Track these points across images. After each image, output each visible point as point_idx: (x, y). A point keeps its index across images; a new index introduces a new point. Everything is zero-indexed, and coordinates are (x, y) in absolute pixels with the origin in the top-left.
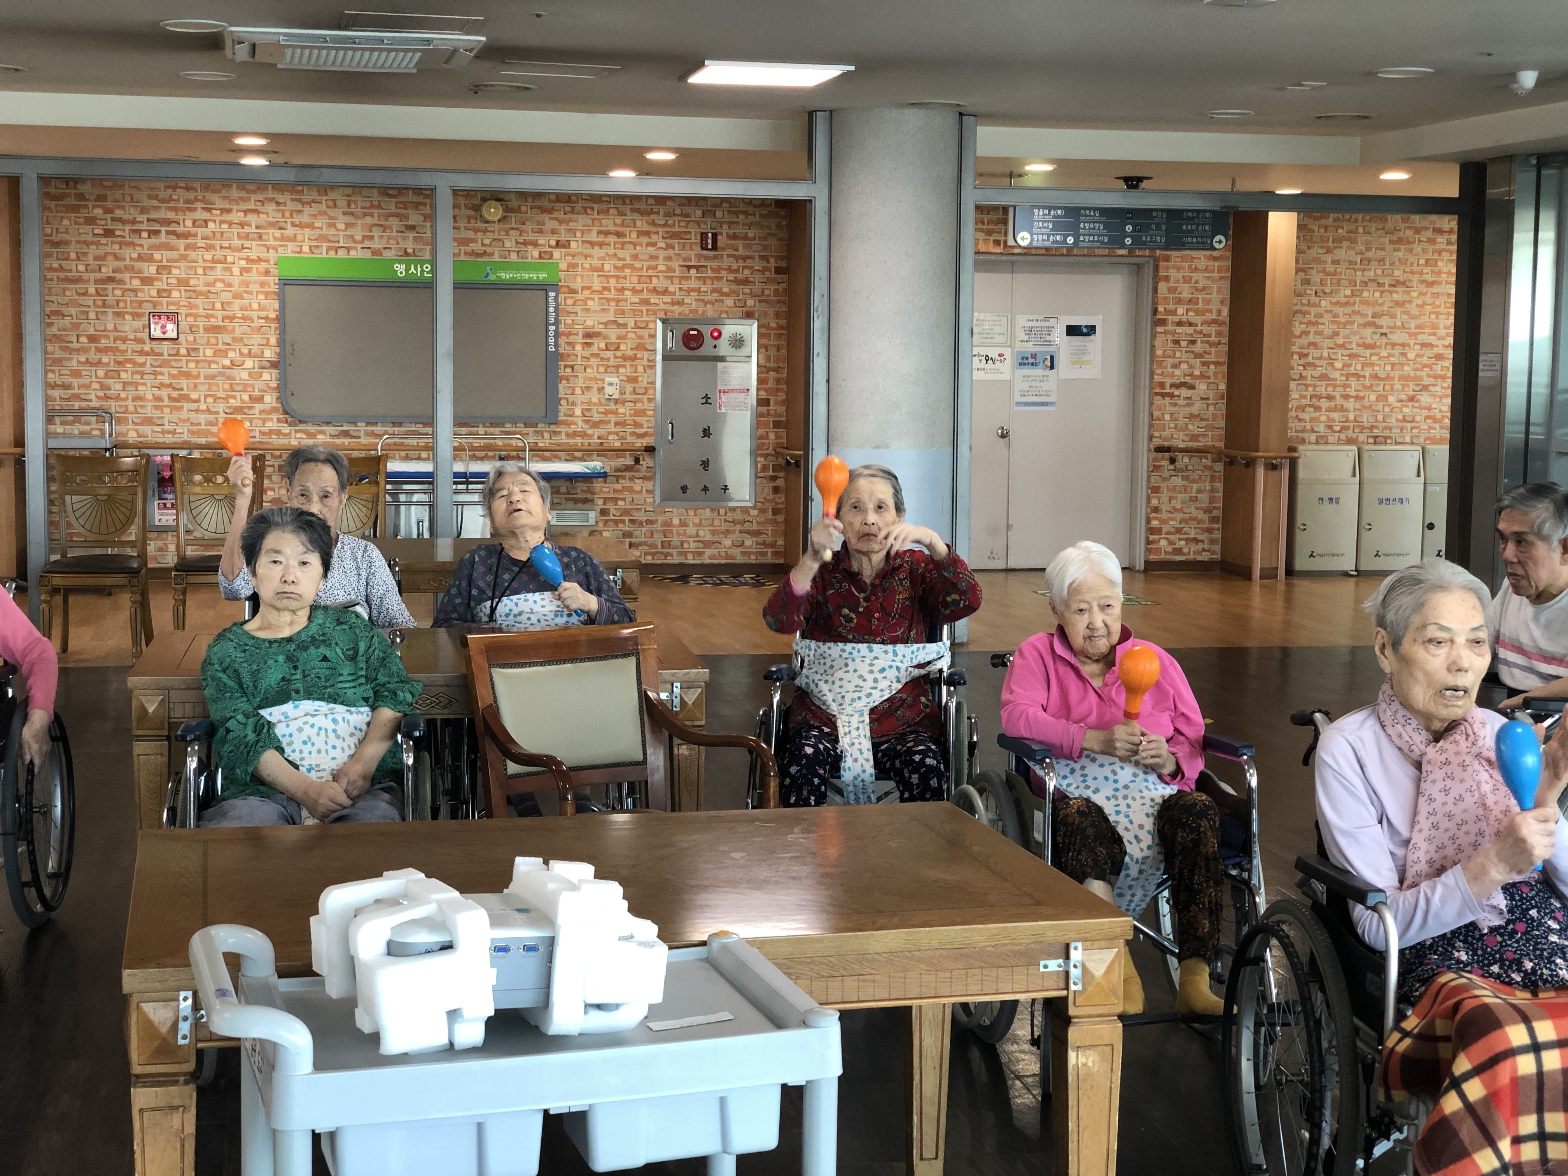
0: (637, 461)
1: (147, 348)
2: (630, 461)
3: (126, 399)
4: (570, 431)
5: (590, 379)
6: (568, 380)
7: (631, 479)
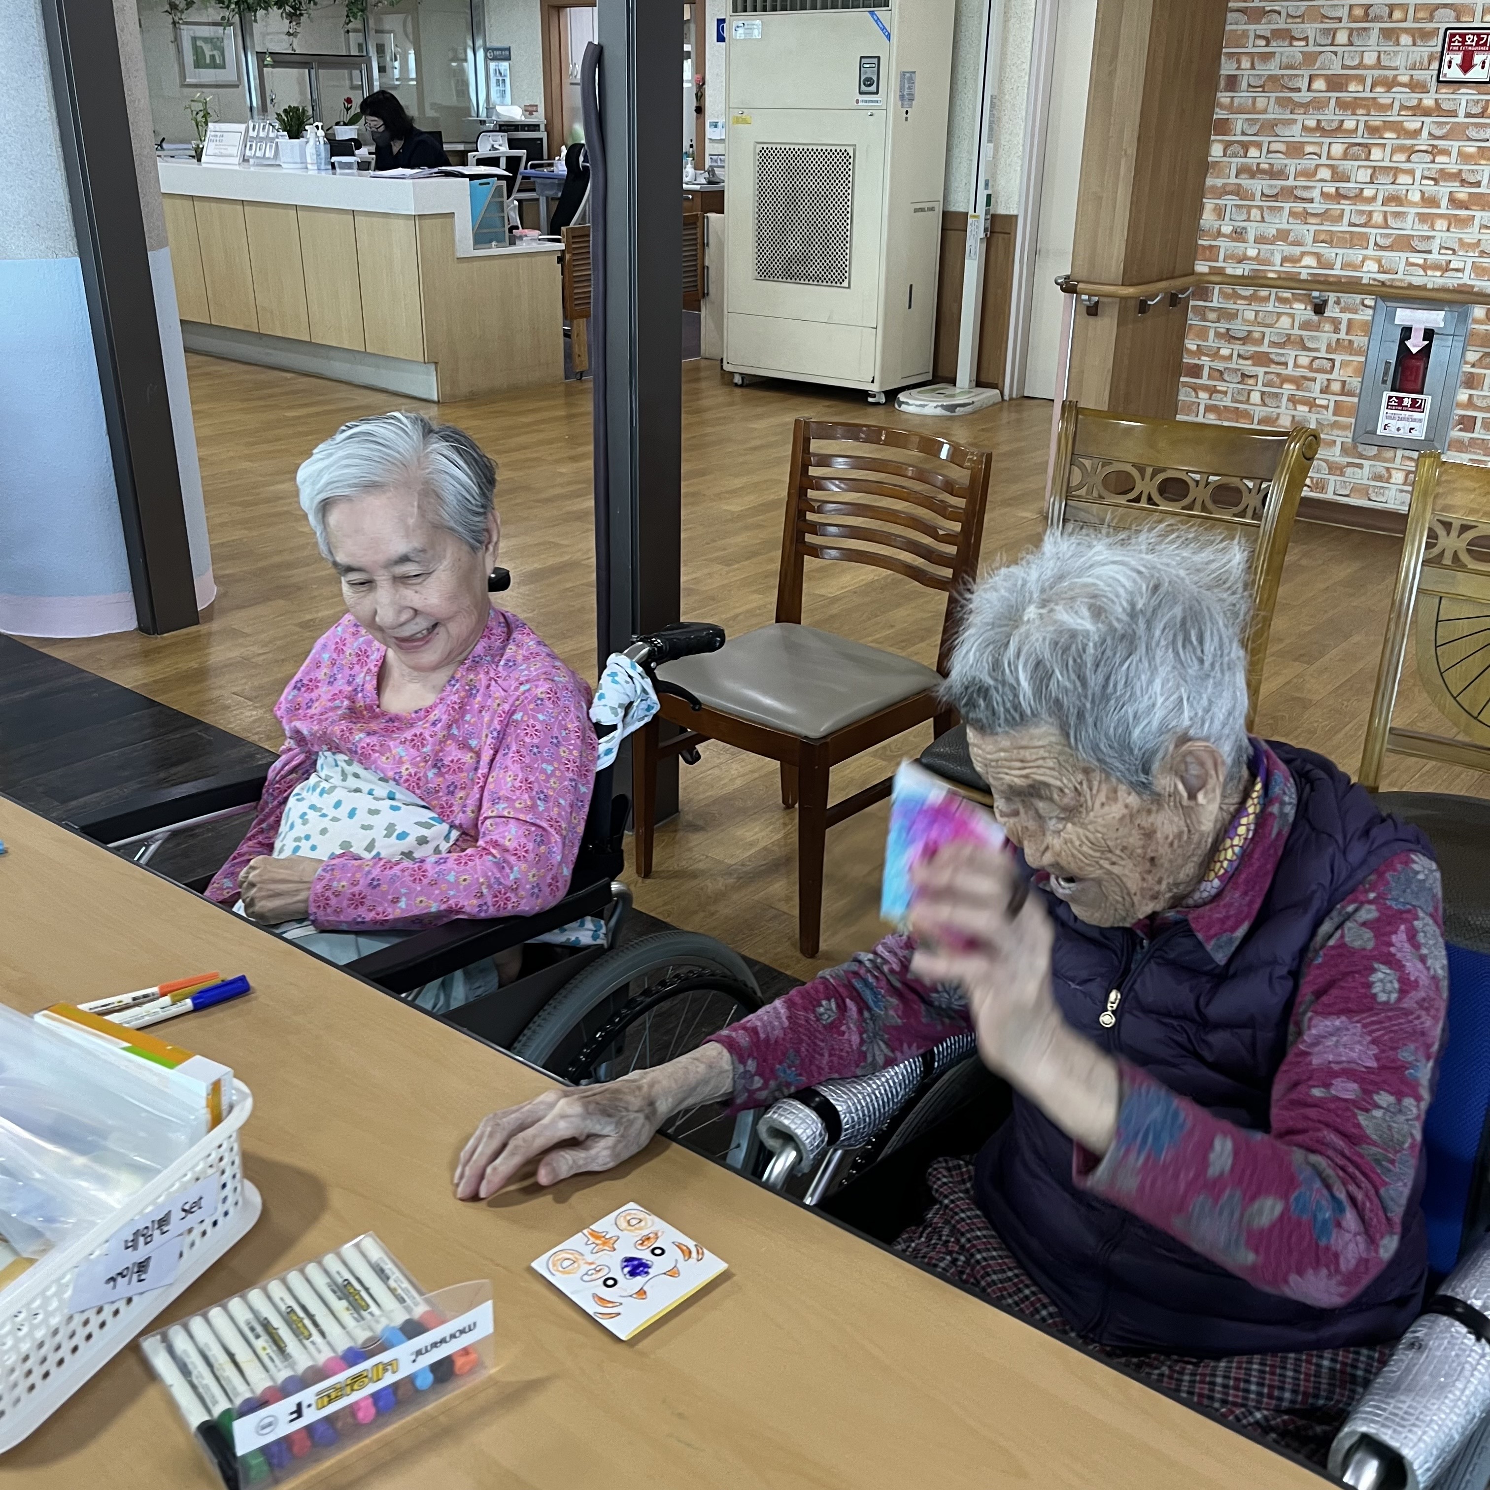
1: (1428, 102)
3: (1374, 198)
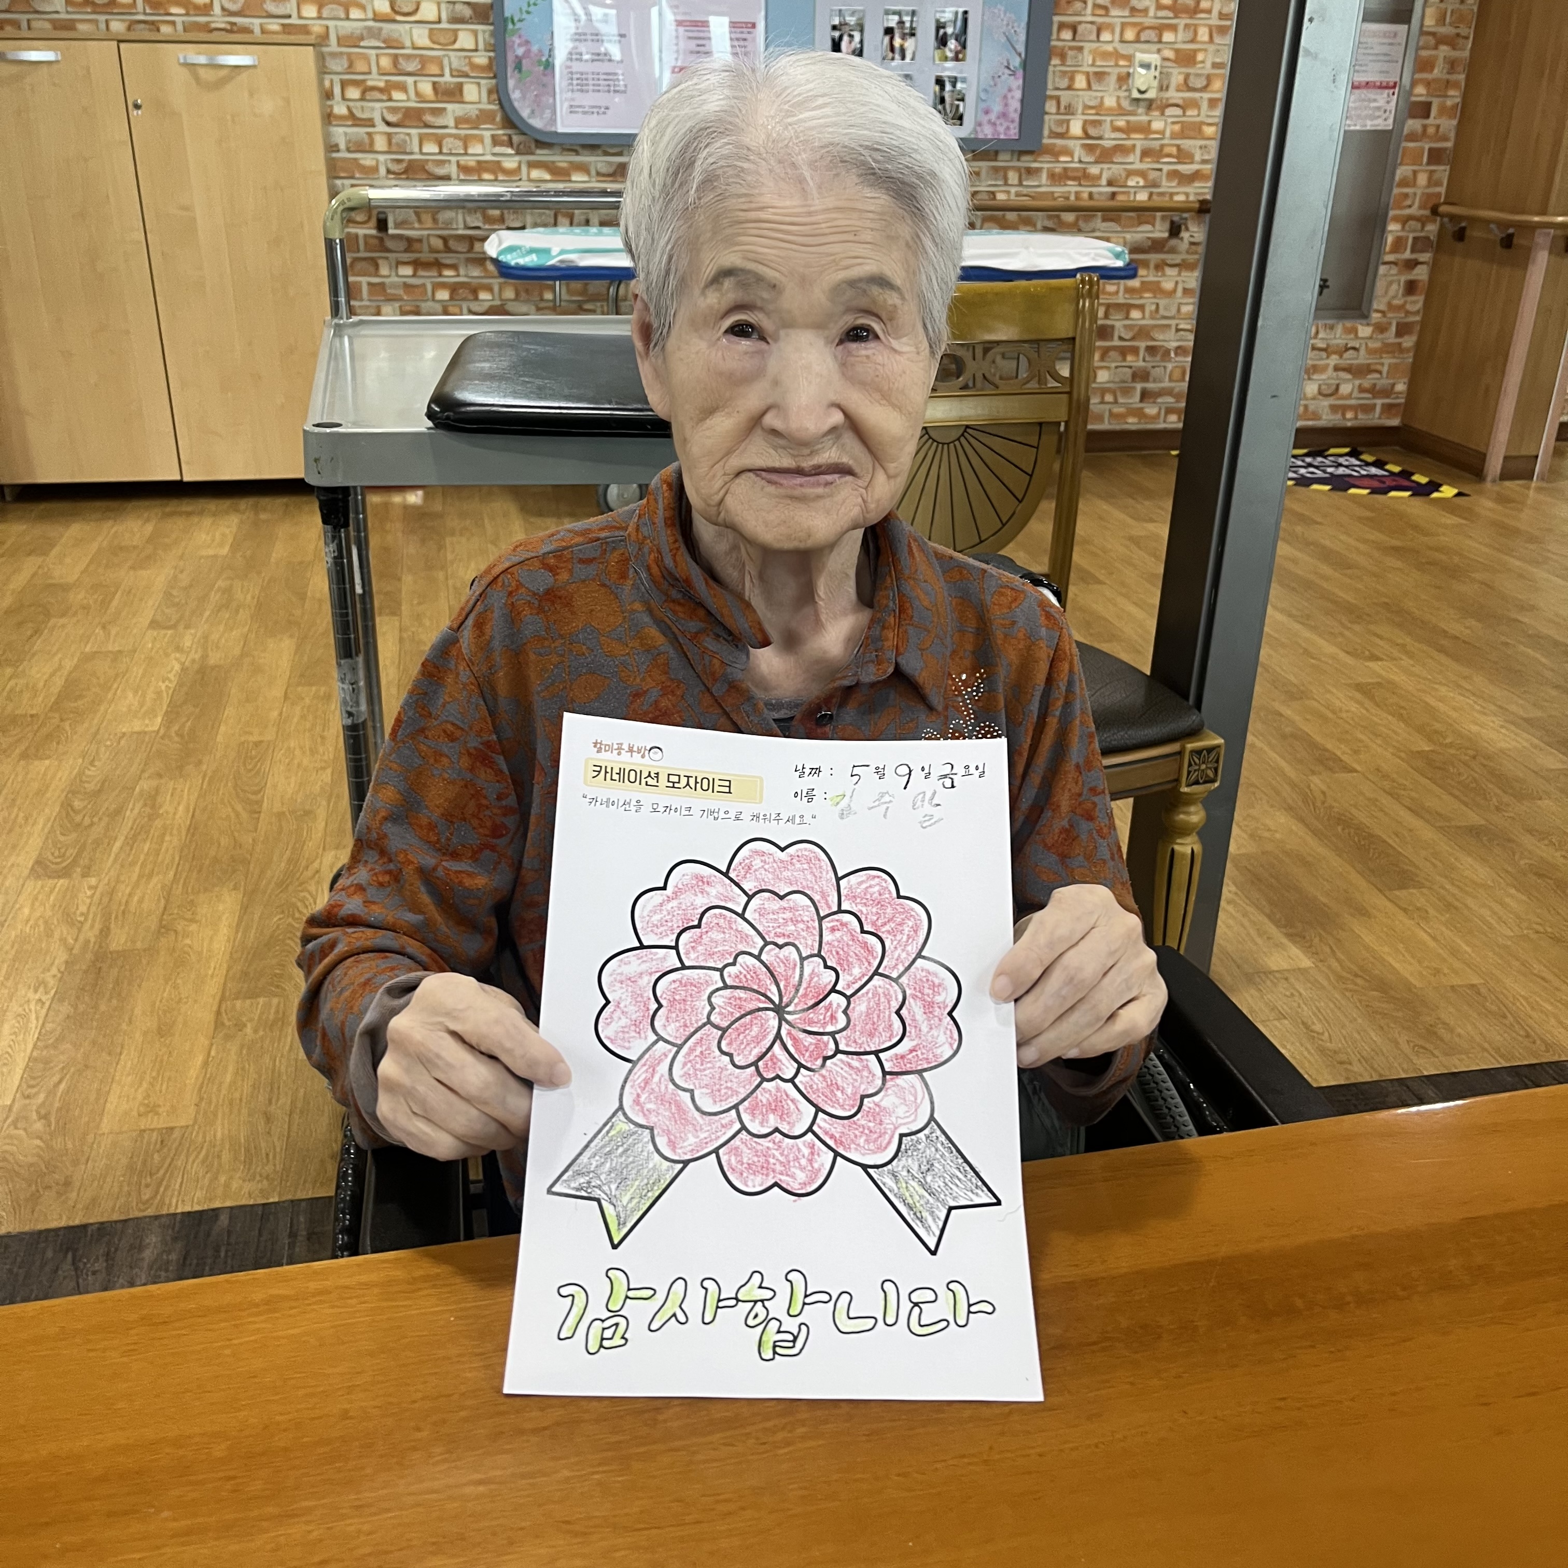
0: (1175, 230)
2: (1160, 231)
4: (1058, 167)
5: (1105, 55)
6: (1063, 56)
7: (1159, 267)
